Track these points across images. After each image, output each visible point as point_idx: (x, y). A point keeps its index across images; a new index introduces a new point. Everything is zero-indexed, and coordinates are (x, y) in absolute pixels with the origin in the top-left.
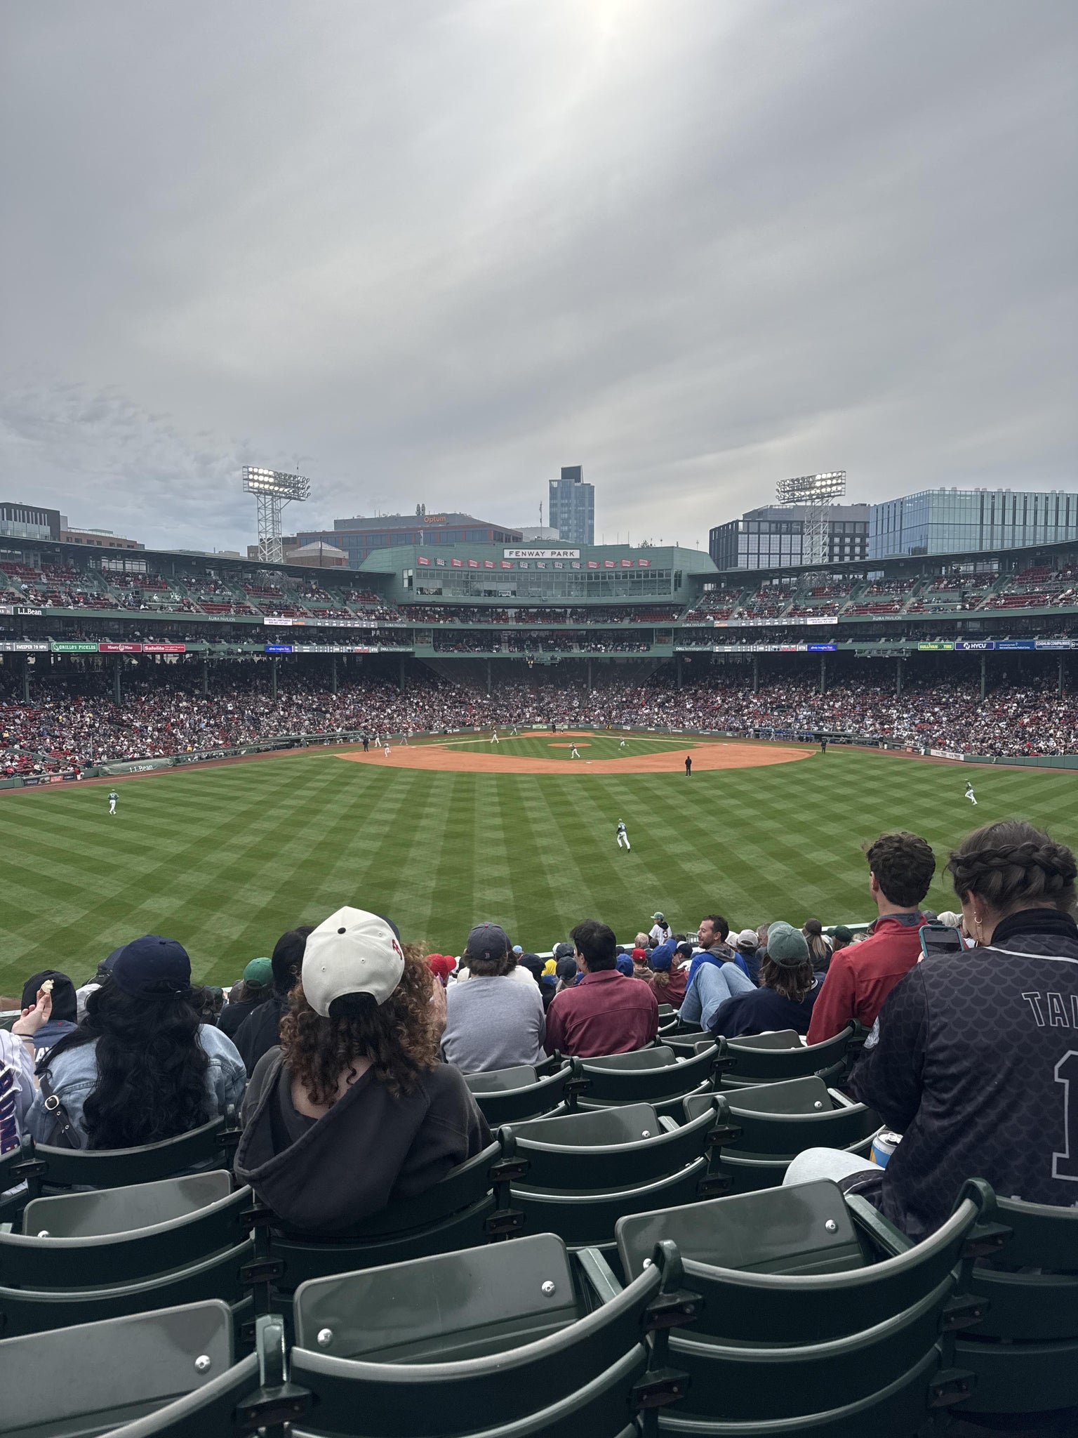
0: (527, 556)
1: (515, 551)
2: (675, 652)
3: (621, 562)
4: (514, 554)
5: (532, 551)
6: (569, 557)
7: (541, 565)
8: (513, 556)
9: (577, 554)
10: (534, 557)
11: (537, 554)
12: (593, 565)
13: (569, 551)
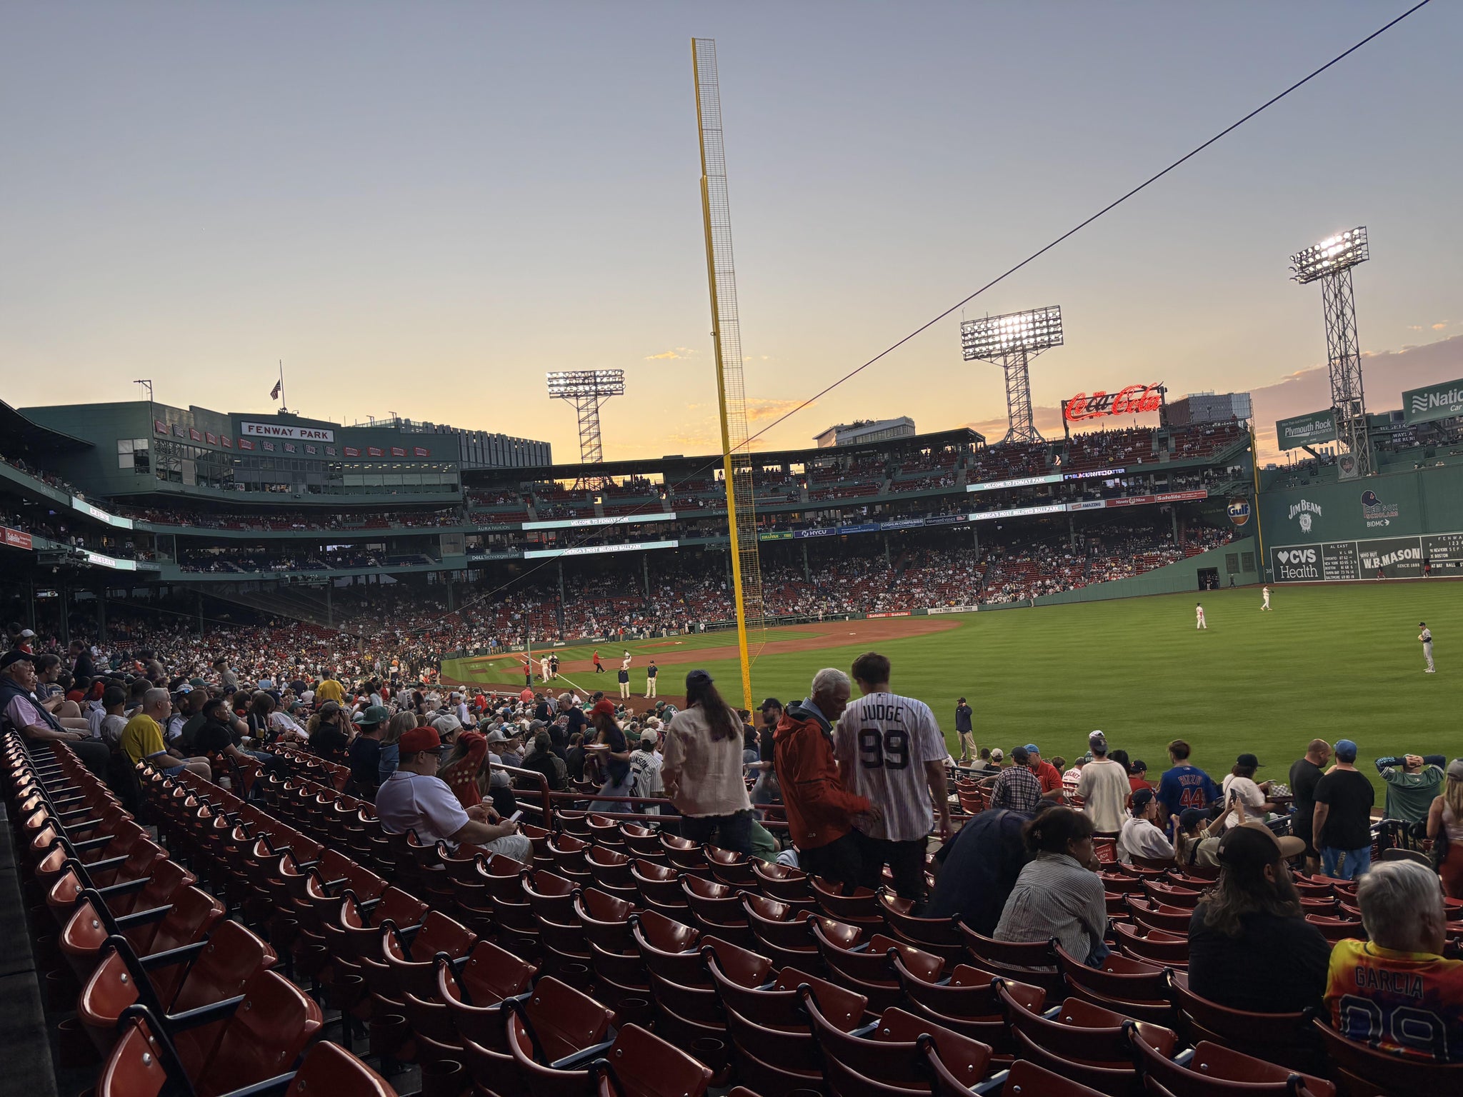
0: (272, 435)
1: (256, 425)
2: (469, 563)
3: (391, 451)
4: (255, 429)
5: (278, 427)
6: (322, 440)
7: (290, 448)
8: (254, 432)
9: (330, 437)
10: (280, 436)
11: (284, 432)
12: (351, 452)
13: (321, 431)
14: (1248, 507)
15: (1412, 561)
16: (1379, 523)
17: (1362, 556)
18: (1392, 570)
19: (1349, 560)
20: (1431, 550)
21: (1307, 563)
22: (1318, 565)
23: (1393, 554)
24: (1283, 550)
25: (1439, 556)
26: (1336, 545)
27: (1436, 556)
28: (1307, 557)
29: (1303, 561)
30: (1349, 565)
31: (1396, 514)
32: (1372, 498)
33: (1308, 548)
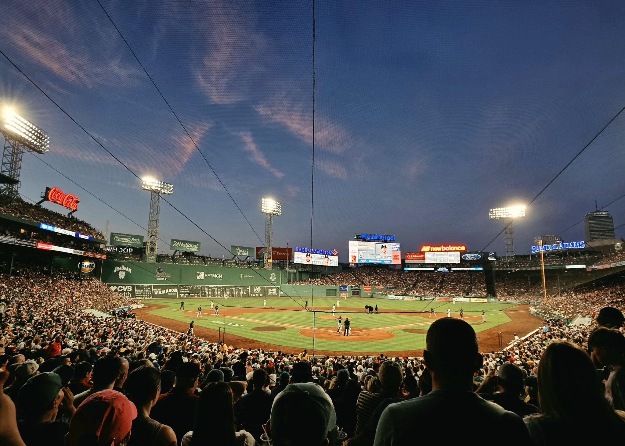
14: (94, 265)
15: (174, 292)
16: (162, 279)
17: (154, 290)
18: (166, 295)
19: (148, 291)
20: (181, 290)
21: (127, 291)
22: (133, 292)
23: (167, 290)
24: (114, 286)
25: (184, 291)
26: (143, 285)
27: (183, 291)
28: (127, 289)
29: (125, 290)
30: (148, 293)
31: (170, 277)
32: (161, 270)
33: (128, 285)
